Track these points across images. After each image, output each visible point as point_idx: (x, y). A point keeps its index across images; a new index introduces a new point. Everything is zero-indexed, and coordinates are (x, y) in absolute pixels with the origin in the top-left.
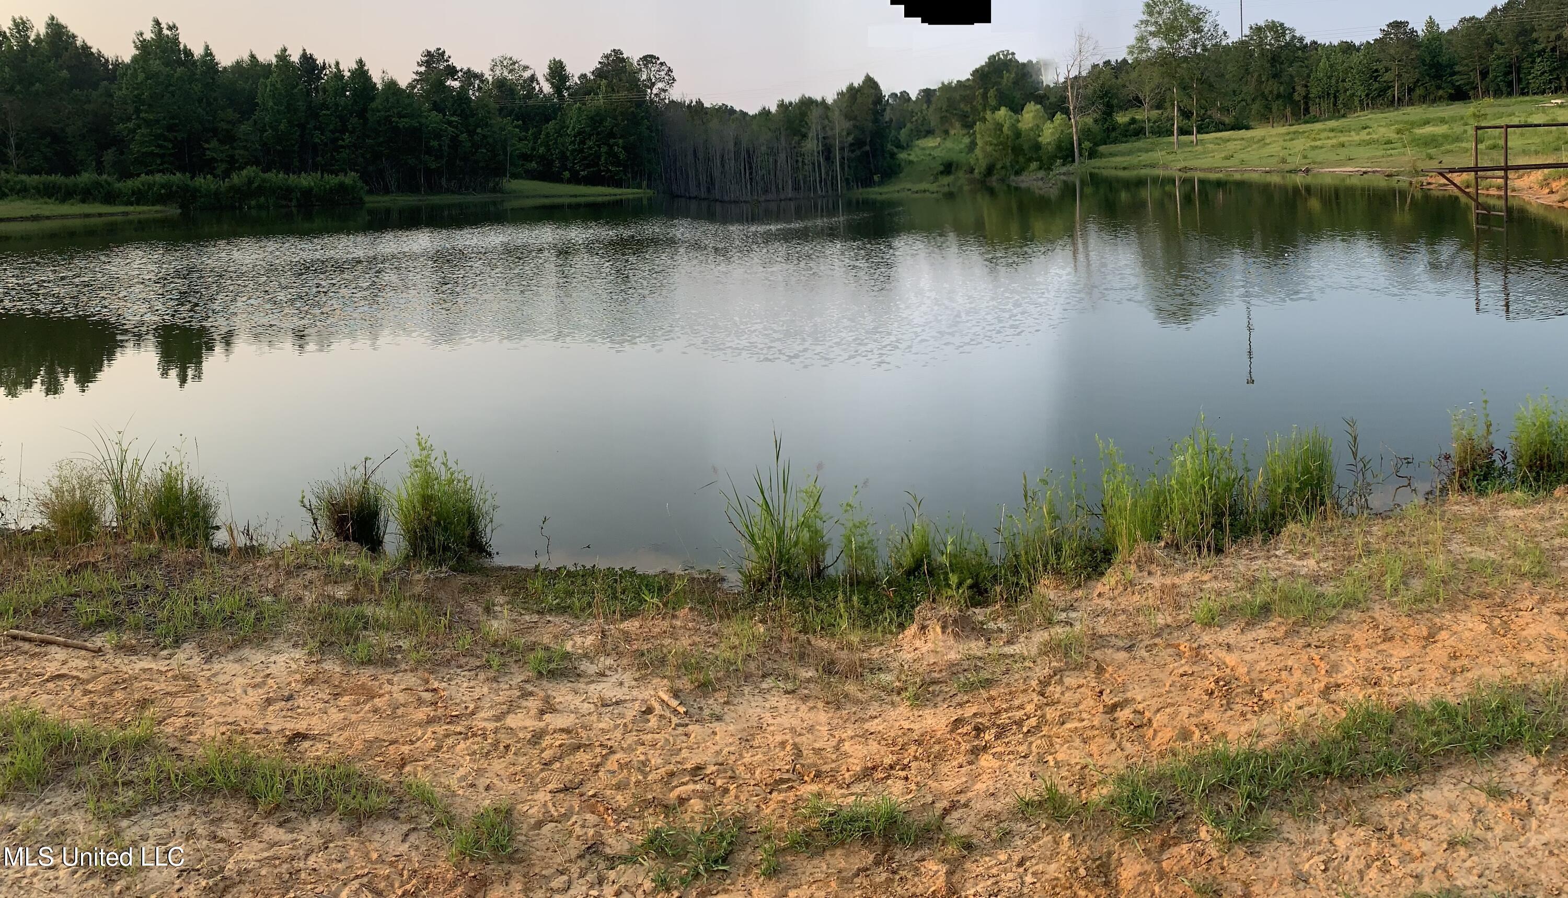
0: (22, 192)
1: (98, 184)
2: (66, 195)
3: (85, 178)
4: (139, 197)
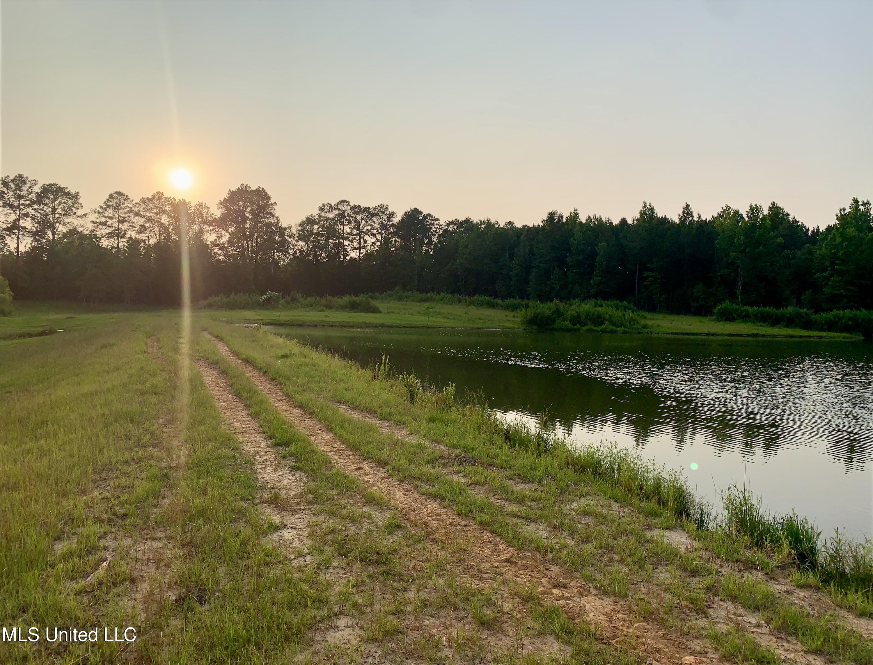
0: (745, 318)
1: (800, 315)
2: (775, 321)
3: (790, 310)
4: (831, 326)
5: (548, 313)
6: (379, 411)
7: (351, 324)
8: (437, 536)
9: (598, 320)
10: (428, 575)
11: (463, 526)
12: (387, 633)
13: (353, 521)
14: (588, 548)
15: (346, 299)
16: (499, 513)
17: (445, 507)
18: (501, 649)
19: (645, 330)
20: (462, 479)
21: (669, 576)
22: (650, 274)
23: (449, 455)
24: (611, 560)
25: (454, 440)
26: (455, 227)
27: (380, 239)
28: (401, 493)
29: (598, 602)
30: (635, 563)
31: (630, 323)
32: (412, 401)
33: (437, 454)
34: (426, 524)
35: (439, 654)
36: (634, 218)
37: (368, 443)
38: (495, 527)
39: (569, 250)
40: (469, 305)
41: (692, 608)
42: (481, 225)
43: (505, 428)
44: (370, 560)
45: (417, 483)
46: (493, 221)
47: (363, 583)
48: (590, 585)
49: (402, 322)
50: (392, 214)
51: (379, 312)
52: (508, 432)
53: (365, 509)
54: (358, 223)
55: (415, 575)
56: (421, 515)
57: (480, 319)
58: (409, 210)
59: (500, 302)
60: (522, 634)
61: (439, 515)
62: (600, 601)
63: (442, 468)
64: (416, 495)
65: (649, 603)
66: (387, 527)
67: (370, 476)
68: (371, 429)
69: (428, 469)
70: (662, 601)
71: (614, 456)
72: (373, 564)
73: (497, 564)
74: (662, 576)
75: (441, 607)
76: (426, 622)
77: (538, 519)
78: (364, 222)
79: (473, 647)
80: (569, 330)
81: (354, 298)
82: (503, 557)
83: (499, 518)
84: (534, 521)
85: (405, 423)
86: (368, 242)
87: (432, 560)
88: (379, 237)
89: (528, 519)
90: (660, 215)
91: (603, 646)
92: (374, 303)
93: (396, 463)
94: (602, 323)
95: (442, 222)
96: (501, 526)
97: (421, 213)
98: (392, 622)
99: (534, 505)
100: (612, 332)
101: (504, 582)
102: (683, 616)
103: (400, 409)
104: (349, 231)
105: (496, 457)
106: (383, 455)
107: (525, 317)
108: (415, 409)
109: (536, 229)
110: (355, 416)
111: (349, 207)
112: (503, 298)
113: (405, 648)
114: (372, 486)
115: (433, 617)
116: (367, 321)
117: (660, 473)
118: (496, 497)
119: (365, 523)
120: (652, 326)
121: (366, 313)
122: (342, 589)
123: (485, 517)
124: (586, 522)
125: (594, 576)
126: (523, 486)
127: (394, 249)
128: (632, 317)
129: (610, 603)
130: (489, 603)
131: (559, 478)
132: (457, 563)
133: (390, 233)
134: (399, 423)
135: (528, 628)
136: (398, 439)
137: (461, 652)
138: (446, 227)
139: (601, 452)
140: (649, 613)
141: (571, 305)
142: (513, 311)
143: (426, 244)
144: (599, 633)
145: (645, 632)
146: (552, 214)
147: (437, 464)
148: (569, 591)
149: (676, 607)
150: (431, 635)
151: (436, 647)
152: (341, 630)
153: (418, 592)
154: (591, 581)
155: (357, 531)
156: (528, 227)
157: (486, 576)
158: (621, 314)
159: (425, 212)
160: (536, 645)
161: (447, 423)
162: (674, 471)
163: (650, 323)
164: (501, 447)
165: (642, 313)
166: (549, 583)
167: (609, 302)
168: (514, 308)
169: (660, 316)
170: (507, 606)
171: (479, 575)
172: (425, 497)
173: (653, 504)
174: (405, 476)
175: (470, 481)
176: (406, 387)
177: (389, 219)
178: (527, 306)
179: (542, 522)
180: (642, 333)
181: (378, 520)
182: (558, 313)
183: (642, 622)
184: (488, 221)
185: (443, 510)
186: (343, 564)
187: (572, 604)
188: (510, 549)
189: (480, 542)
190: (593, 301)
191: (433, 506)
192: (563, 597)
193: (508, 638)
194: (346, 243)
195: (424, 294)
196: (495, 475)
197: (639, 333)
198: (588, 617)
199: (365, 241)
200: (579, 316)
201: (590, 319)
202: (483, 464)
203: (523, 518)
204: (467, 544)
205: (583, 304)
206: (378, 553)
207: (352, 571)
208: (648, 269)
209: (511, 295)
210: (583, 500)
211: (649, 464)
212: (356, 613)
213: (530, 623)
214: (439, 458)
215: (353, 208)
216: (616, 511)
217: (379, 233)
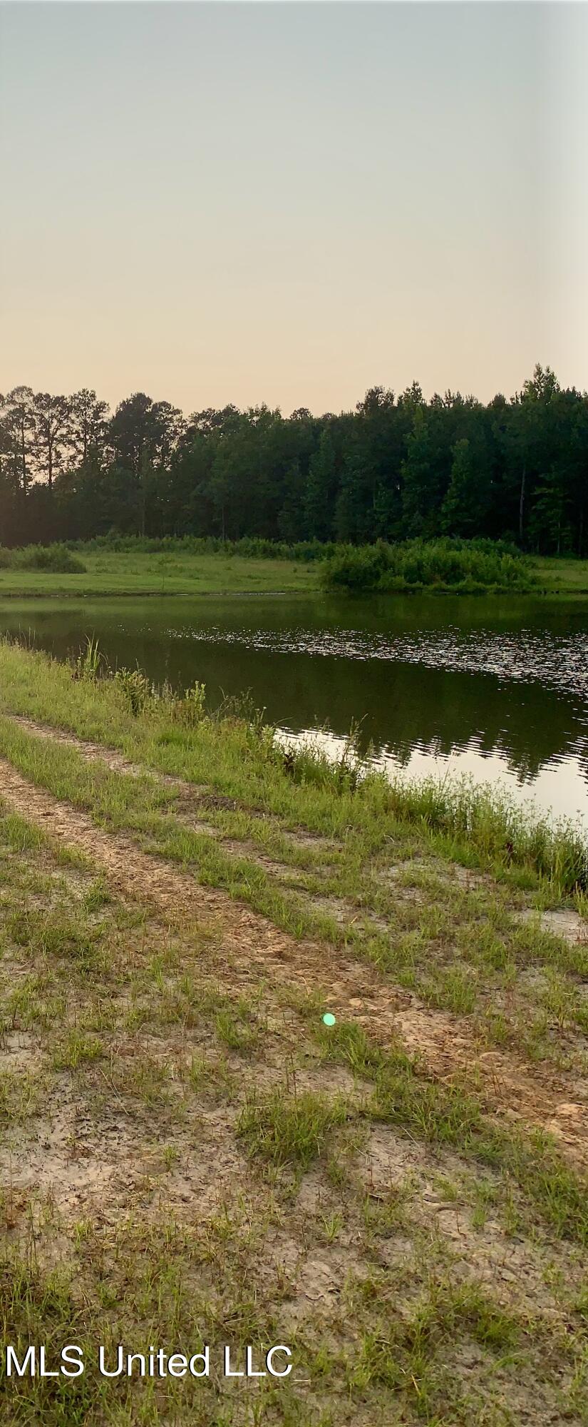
5: (367, 562)
6: (81, 728)
7: (40, 592)
8: (168, 915)
9: (453, 572)
10: (151, 973)
11: (209, 901)
12: (84, 1058)
13: (37, 891)
14: (414, 937)
15: (31, 551)
16: (268, 883)
17: (181, 873)
18: (261, 1085)
19: (535, 587)
20: (211, 831)
21: (544, 982)
22: (545, 490)
23: (191, 794)
24: (448, 957)
25: (199, 772)
26: (208, 423)
27: (83, 450)
28: (112, 852)
29: (423, 1020)
30: (487, 960)
31: (508, 576)
32: (135, 711)
33: (171, 793)
34: (150, 897)
35: (164, 1090)
36: (519, 394)
37: (62, 776)
38: (260, 903)
39: (404, 455)
40: (231, 555)
41: (579, 1032)
42: (252, 416)
43: (286, 753)
44: (61, 950)
45: (136, 836)
46: (271, 409)
47: (50, 984)
48: (411, 993)
49: (121, 587)
50: (102, 407)
51: (85, 571)
52: (291, 760)
53: (54, 875)
54: (47, 424)
55: (130, 973)
56: (142, 885)
57: (250, 577)
58: (129, 397)
59: (284, 547)
60: (297, 1065)
61: (171, 884)
62: (427, 1018)
63: (179, 813)
64: (135, 855)
65: (508, 1022)
66: (89, 901)
67: (65, 826)
68: (69, 756)
69: (154, 816)
70: (530, 1020)
71: (467, 795)
72: (65, 956)
73: (262, 959)
74: (533, 982)
75: (169, 1022)
76: (145, 1044)
77: (332, 892)
78: (55, 421)
79: (217, 1081)
80: (405, 591)
81: (43, 550)
82: (271, 949)
83: (267, 890)
84: (325, 895)
85: (121, 747)
86: (62, 456)
87: (157, 952)
88: (81, 446)
89: (315, 893)
90: (563, 388)
91: (425, 1086)
92: (75, 556)
93: (104, 807)
94: (458, 578)
95: (186, 416)
96: (270, 902)
97: (149, 401)
98: (91, 1042)
99: (326, 870)
100: (479, 592)
101: (271, 988)
102: (563, 1042)
103: (114, 724)
104: (31, 438)
105: (267, 797)
106: (85, 794)
107: (328, 573)
108: (138, 725)
109: (346, 420)
110: (43, 735)
111: (31, 398)
112: (290, 541)
113: (110, 1080)
114: (67, 840)
115: (159, 1036)
116: (66, 587)
117: (543, 822)
118: (265, 858)
119: (55, 895)
120: (548, 580)
121: (62, 573)
122: (17, 991)
123: (245, 888)
124: (412, 897)
125: (419, 979)
126: (309, 841)
127: (105, 465)
128: (512, 566)
129: (443, 1021)
130: (248, 1018)
131: (370, 829)
132: (197, 956)
133: (98, 439)
134: (112, 747)
135: (307, 1056)
136: (110, 771)
137: (198, 1088)
138: (193, 424)
139: (444, 791)
140: (505, 1037)
141: (406, 548)
142: (307, 561)
143: (158, 454)
144: (422, 1065)
145: (498, 1066)
146: (373, 395)
147: (170, 809)
148: (376, 1002)
149: (551, 1029)
150: (152, 1063)
151: (160, 1079)
152: (15, 1053)
153: (134, 999)
154: (413, 987)
155: (43, 907)
156: (334, 416)
157: (242, 977)
158: (492, 561)
159: (155, 400)
160: (319, 1081)
161: (189, 745)
162: (567, 819)
163: (544, 574)
164: (277, 782)
165: (528, 558)
166: (344, 989)
167: (473, 542)
168: (309, 556)
169: (562, 563)
170: (273, 1023)
171: (231, 975)
172: (150, 858)
173: (527, 871)
174: (119, 826)
175: (223, 834)
176: (125, 690)
177: (96, 416)
178: (331, 553)
179: (338, 897)
180: (528, 593)
181: (75, 891)
182: (384, 562)
183: (494, 1050)
184: (264, 409)
185: (177, 878)
186: (20, 955)
187: (379, 1021)
188: (284, 937)
189: (235, 925)
190: (446, 540)
191: (162, 871)
192: (365, 1012)
193: (273, 1070)
194: (28, 458)
195: (157, 538)
196: (264, 826)
197: (525, 592)
198: (405, 1041)
199: (59, 455)
200: (420, 566)
201: (440, 571)
202: (244, 808)
203: (306, 890)
204: (214, 928)
205: (427, 546)
206: (74, 940)
207: (33, 966)
208: (541, 483)
209: (303, 536)
210: (408, 865)
211: (526, 808)
212: (39, 1028)
213: (310, 1049)
214: (174, 799)
215: (38, 399)
216: (463, 881)
217: (81, 440)
